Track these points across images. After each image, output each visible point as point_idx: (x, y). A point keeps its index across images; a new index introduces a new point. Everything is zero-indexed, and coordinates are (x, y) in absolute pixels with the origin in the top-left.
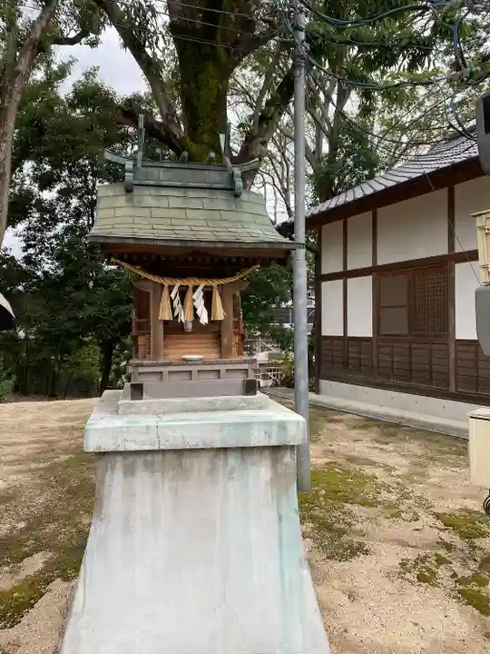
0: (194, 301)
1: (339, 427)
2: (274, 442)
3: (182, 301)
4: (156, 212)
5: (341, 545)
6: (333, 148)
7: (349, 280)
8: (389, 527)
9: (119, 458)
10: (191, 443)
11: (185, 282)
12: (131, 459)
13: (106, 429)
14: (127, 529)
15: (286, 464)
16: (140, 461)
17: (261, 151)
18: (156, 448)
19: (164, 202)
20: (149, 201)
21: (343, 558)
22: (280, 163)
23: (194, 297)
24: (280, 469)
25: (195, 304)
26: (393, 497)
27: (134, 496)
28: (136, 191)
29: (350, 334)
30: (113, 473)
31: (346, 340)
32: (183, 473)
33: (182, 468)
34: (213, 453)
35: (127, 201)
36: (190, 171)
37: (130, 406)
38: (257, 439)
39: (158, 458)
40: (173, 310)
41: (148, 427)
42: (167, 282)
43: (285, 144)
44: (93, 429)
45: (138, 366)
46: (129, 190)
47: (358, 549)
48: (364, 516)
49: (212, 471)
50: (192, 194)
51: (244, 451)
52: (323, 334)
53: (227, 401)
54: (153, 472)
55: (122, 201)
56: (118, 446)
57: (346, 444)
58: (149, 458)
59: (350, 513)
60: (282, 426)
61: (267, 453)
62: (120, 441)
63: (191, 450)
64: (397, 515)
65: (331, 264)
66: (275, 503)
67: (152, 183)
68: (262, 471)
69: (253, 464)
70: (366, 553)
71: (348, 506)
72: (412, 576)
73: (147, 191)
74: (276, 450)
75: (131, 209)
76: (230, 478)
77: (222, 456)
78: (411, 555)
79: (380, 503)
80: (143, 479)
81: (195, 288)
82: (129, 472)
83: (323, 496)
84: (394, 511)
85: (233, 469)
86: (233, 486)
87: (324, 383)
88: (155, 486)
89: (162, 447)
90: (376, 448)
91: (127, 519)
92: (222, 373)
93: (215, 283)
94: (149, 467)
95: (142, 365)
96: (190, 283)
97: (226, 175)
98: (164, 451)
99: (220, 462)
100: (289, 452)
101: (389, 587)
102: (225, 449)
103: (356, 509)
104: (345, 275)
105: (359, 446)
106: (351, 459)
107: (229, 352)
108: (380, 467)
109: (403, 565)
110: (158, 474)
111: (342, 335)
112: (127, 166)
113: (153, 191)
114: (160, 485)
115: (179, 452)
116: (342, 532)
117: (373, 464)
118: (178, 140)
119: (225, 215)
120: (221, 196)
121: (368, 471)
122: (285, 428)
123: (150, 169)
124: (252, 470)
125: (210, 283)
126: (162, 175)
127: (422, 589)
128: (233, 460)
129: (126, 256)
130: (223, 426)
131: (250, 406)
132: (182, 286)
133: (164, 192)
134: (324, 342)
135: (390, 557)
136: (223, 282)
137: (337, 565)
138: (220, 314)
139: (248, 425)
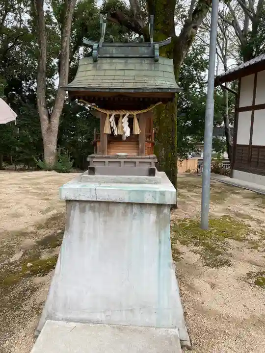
0: (122, 123)
1: (238, 197)
2: (157, 202)
3: (117, 123)
4: (108, 73)
5: (216, 260)
6: (255, 27)
7: (255, 111)
8: (248, 254)
9: (77, 204)
10: (113, 199)
11: (117, 113)
12: (84, 204)
13: (70, 189)
14: (81, 238)
15: (165, 214)
16: (88, 206)
17: (192, 32)
18: (95, 200)
19: (113, 67)
20: (106, 66)
21: (215, 266)
22: (222, 39)
23: (123, 121)
24: (161, 216)
25: (123, 125)
26: (256, 238)
27: (84, 222)
28: (99, 61)
29: (253, 144)
30: (74, 210)
31: (250, 148)
32: (110, 213)
33: (109, 211)
34: (125, 205)
35: (94, 67)
36: (130, 48)
37: (88, 178)
38: (148, 199)
39: (97, 205)
40: (112, 128)
41: (90, 189)
42: (108, 113)
43: (226, 27)
44: (64, 188)
45: (92, 158)
46: (95, 61)
47: (225, 263)
48: (235, 246)
49: (125, 214)
50: (130, 61)
51: (142, 205)
52: (237, 143)
53: (138, 178)
54: (94, 211)
55: (90, 67)
56: (76, 197)
57: (239, 206)
58: (92, 205)
59: (227, 243)
60: (163, 194)
61: (154, 207)
62: (77, 195)
63: (113, 202)
64: (255, 248)
65: (246, 102)
66: (158, 233)
67: (108, 56)
68: (151, 216)
69: (146, 212)
70: (229, 265)
71: (227, 240)
72: (252, 281)
73: (105, 61)
74: (160, 206)
75: (94, 71)
76: (134, 218)
77: (130, 207)
78: (255, 270)
79: (247, 240)
80: (89, 215)
81: (124, 116)
82: (83, 211)
83: (215, 233)
84: (253, 246)
85: (135, 214)
86: (136, 223)
87: (236, 172)
88: (95, 219)
89: (98, 200)
90: (256, 210)
91: (81, 233)
92: (137, 164)
93: (135, 113)
94: (93, 209)
95: (94, 158)
96: (121, 113)
97: (151, 49)
98: (100, 202)
99: (129, 210)
100: (167, 207)
101: (236, 285)
102: (132, 204)
103: (231, 242)
104: (254, 108)
105: (246, 208)
106: (238, 215)
107: (142, 152)
108: (254, 220)
109: (249, 274)
110: (97, 214)
111: (249, 144)
112: (94, 47)
113: (109, 60)
114: (98, 218)
115: (108, 203)
116: (219, 253)
117: (251, 218)
118: (142, 29)
119: (147, 73)
120: (146, 61)
121: (247, 222)
122: (164, 195)
123: (108, 48)
124: (146, 215)
125: (132, 113)
126: (114, 51)
127: (255, 288)
128: (136, 209)
129: (87, 98)
130: (130, 191)
131: (150, 182)
132: (117, 115)
133: (115, 61)
134: (237, 148)
135: (242, 269)
136: (140, 112)
137: (211, 270)
138: (137, 131)
139: (143, 192)
